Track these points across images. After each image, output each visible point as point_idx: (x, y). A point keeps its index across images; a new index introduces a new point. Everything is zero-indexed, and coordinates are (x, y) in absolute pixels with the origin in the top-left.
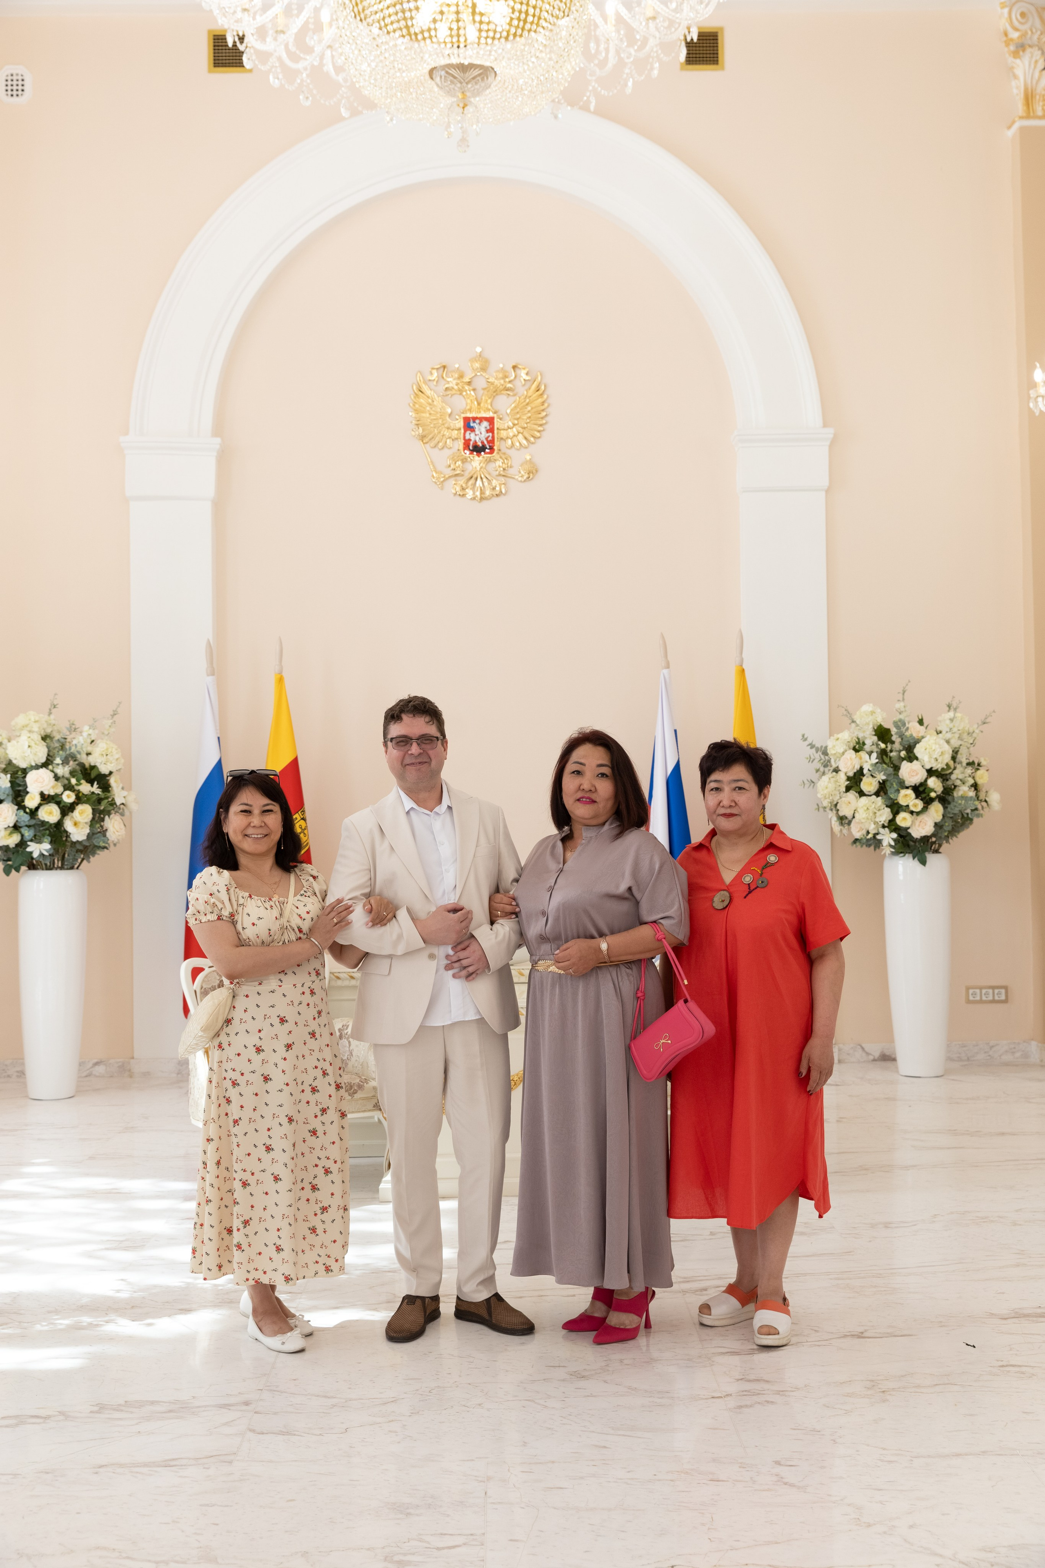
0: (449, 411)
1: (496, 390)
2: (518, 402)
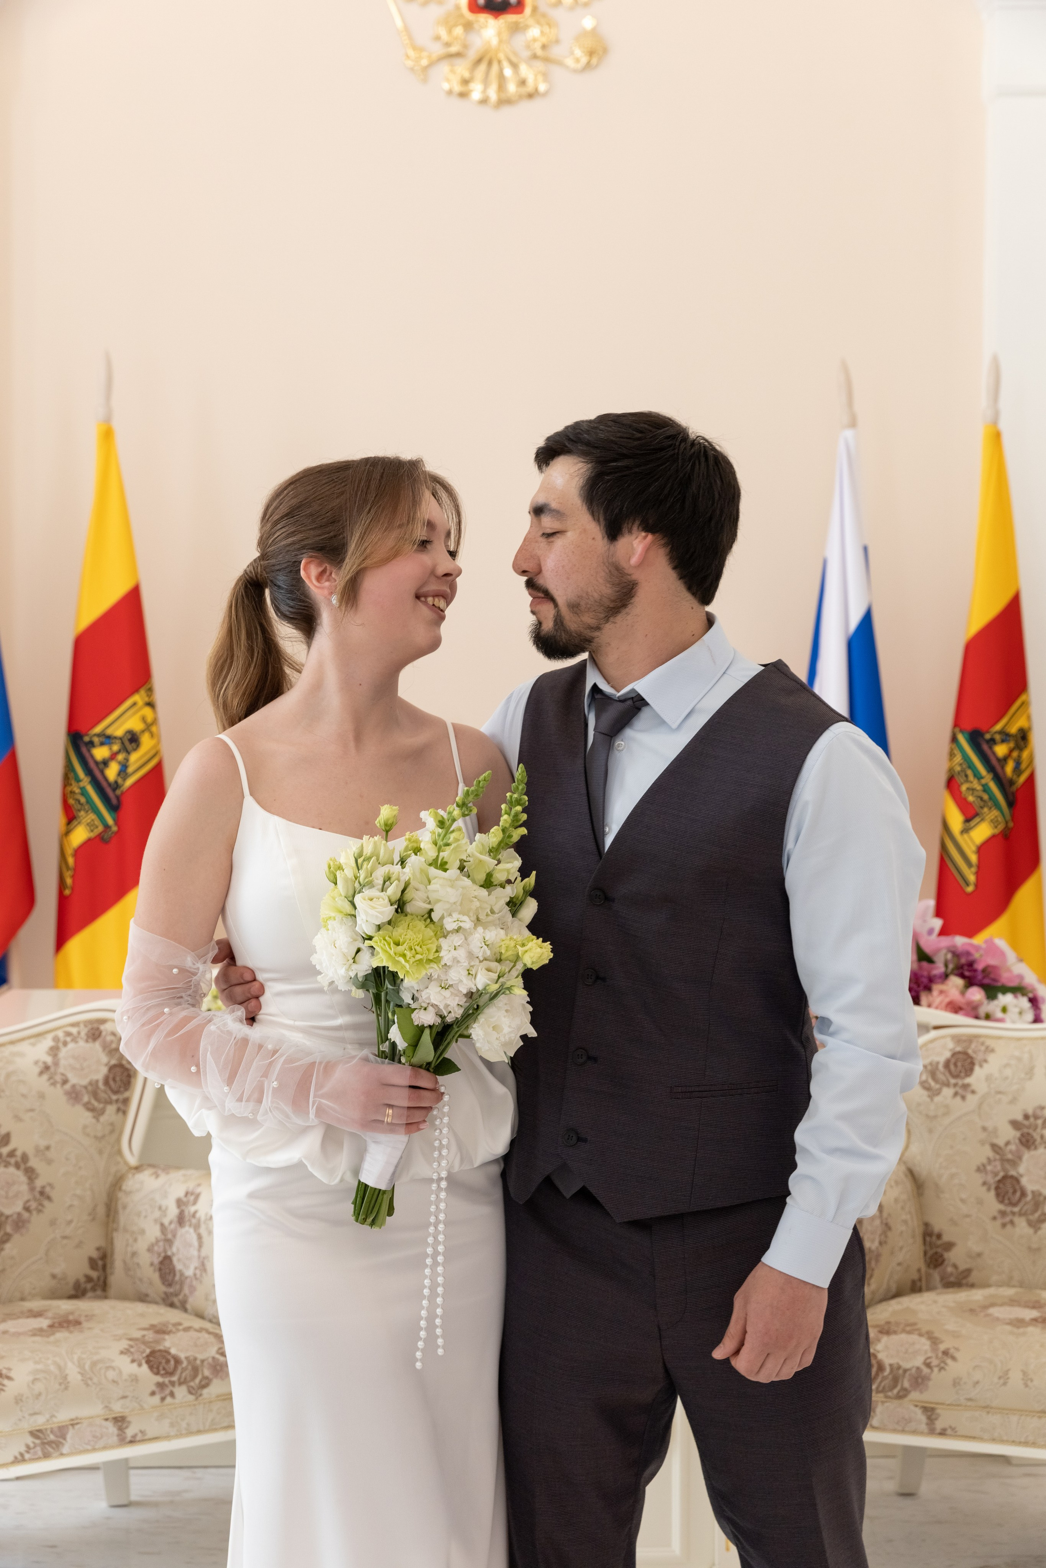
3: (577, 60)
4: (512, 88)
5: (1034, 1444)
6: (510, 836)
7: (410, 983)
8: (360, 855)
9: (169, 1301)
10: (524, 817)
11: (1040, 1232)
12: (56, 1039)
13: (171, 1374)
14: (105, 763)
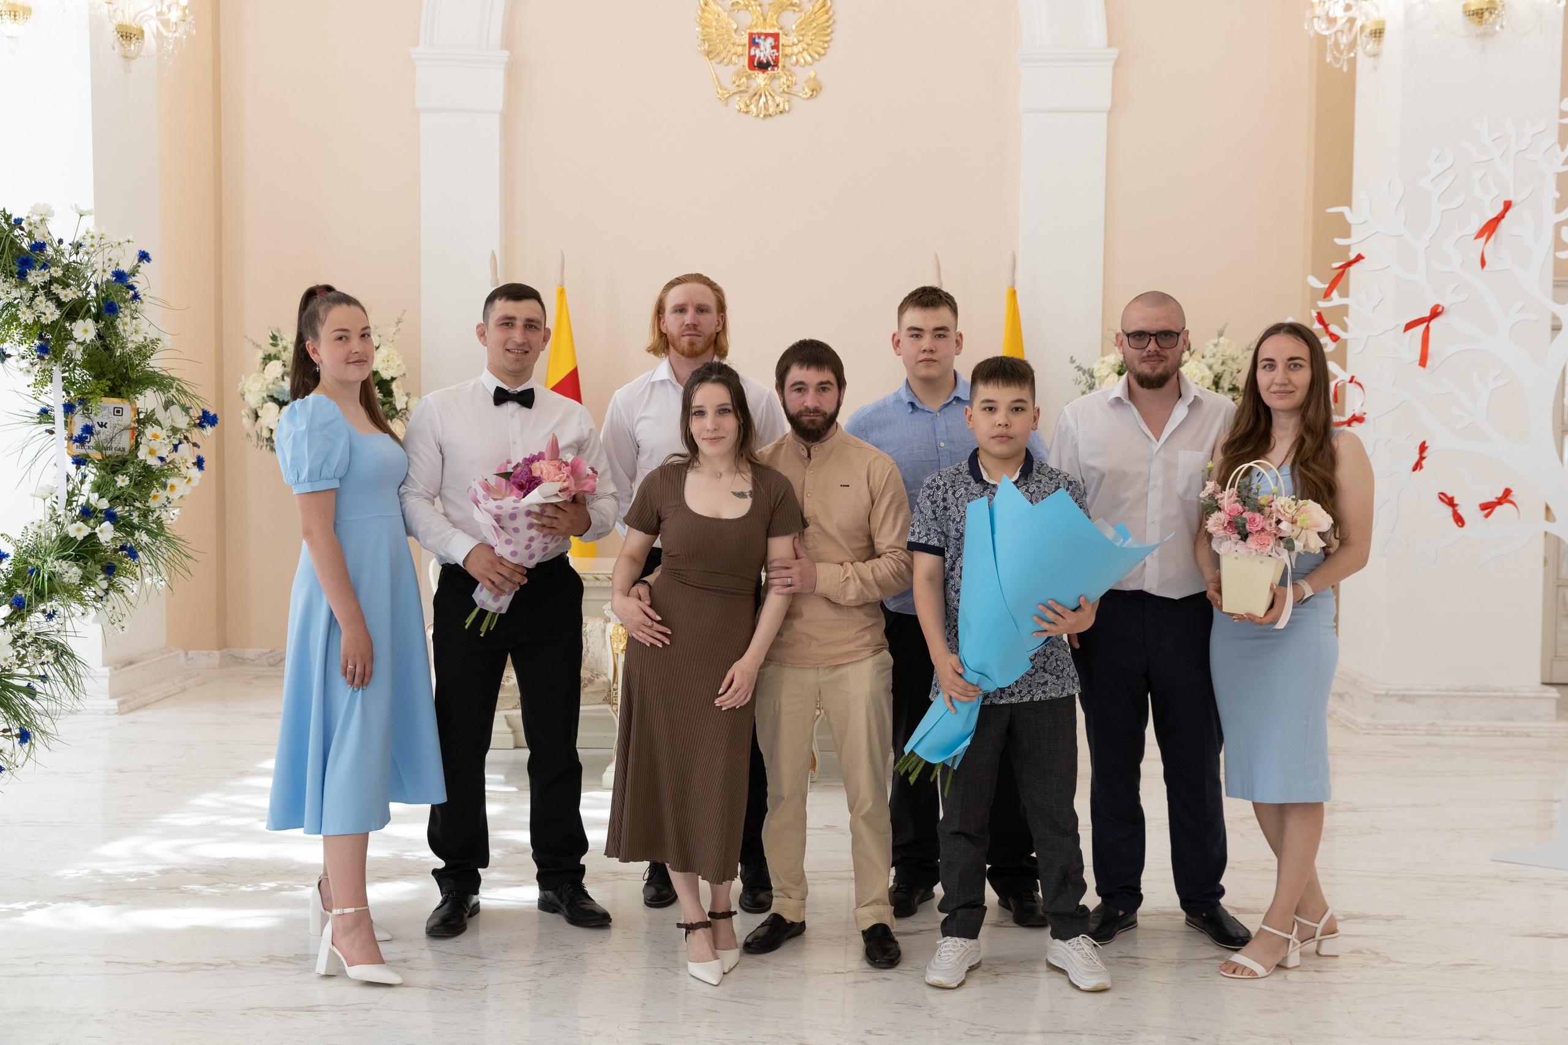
0: (735, 26)
1: (782, 6)
2: (803, 18)
3: (806, 93)
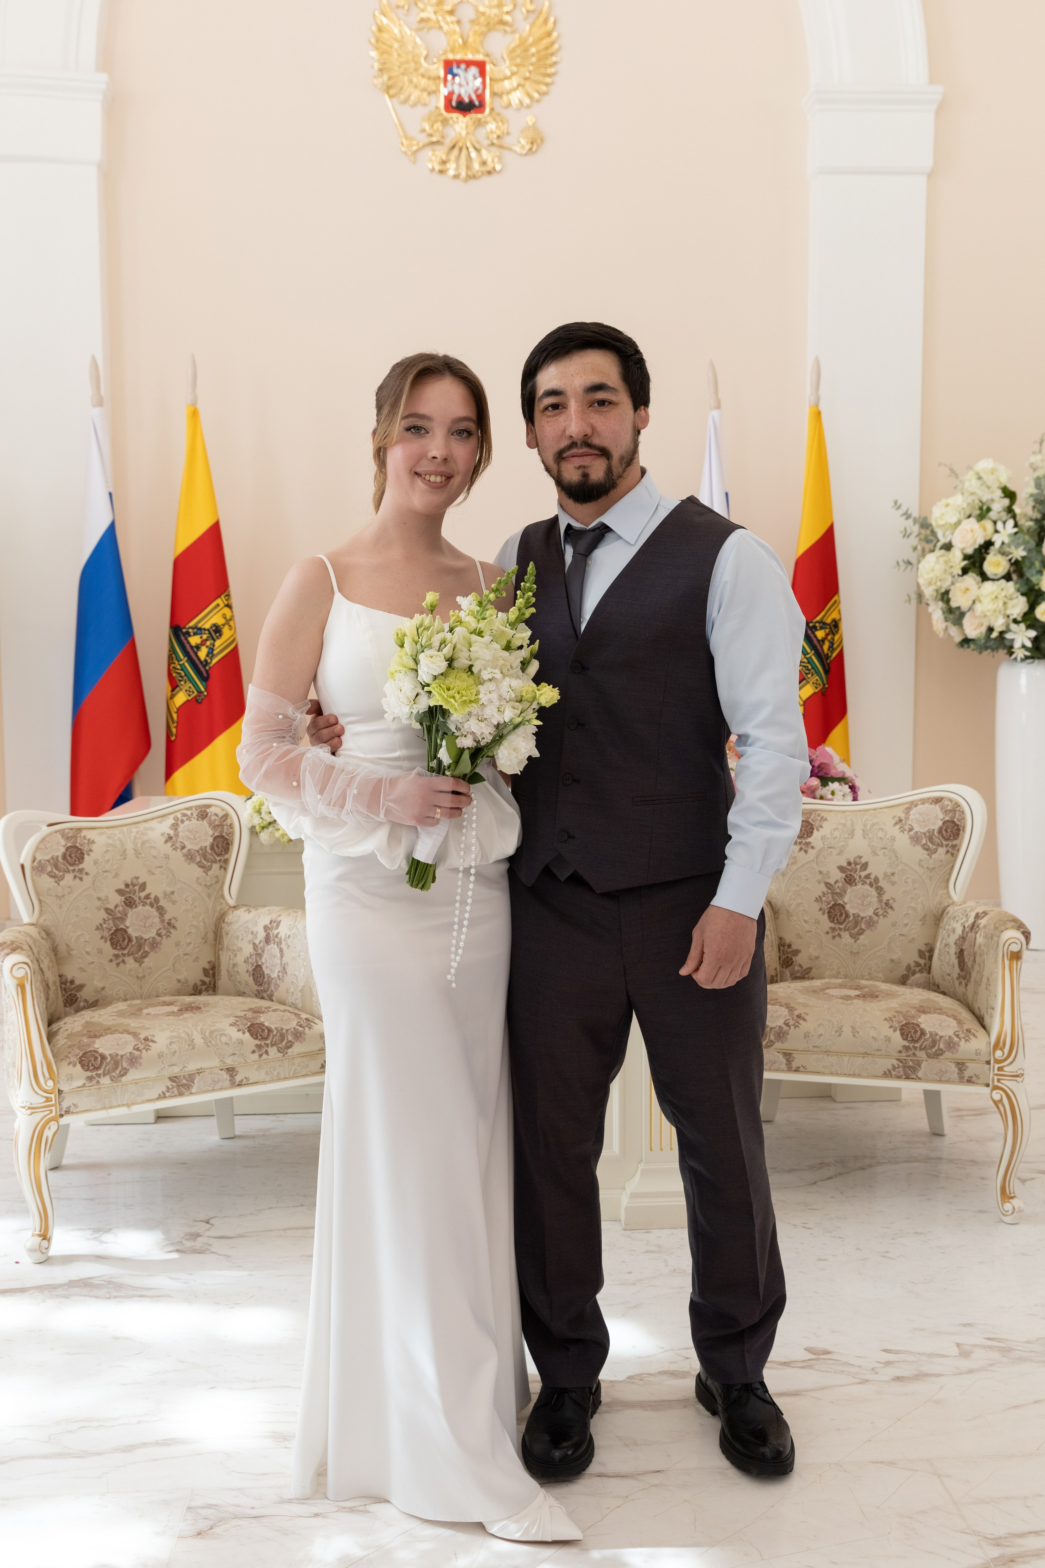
3: (523, 147)
4: (476, 166)
5: (859, 1076)
6: (524, 614)
7: (456, 717)
8: (421, 626)
9: (259, 995)
10: (533, 600)
11: (858, 941)
12: (176, 819)
13: (266, 1039)
14: (198, 647)
